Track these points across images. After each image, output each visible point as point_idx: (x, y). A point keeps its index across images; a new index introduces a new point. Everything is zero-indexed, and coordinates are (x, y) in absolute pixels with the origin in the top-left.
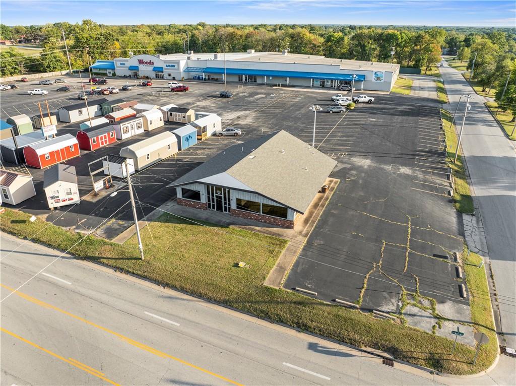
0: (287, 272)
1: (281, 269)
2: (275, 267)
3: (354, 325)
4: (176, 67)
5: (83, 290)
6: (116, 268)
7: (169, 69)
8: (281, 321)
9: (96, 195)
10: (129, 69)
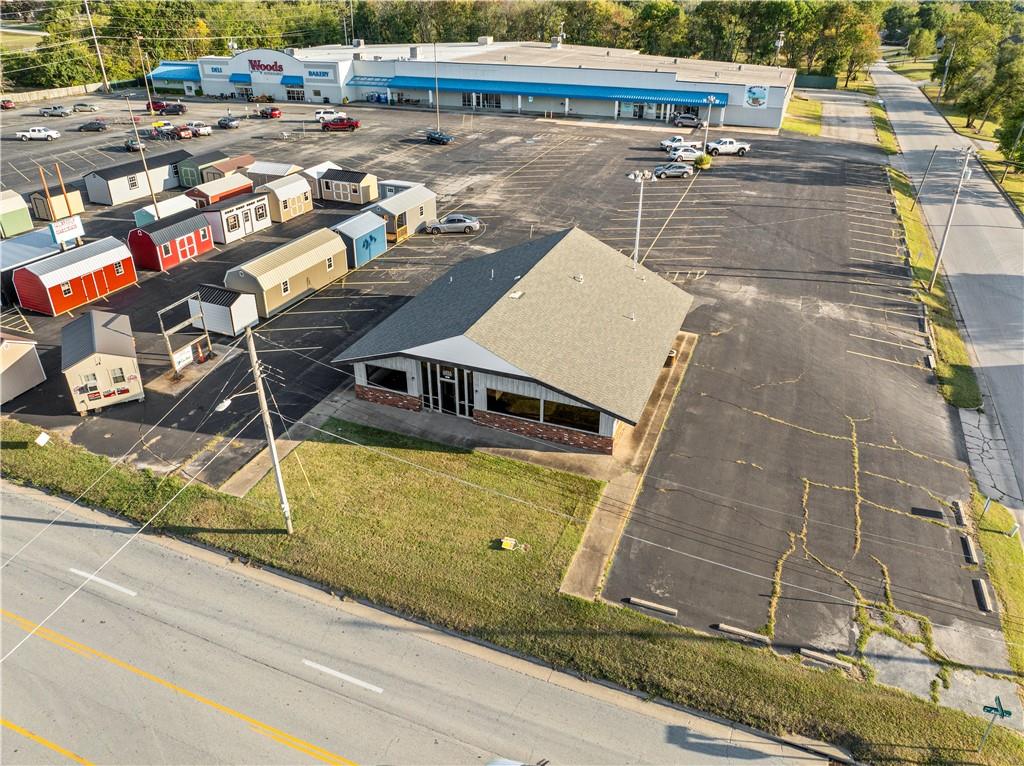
0: (609, 560)
1: (595, 553)
2: (580, 548)
3: (763, 683)
4: (331, 76)
5: (163, 610)
6: (234, 554)
7: (314, 81)
8: (602, 677)
9: (177, 378)
10: (231, 81)
